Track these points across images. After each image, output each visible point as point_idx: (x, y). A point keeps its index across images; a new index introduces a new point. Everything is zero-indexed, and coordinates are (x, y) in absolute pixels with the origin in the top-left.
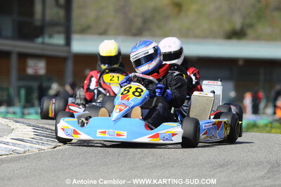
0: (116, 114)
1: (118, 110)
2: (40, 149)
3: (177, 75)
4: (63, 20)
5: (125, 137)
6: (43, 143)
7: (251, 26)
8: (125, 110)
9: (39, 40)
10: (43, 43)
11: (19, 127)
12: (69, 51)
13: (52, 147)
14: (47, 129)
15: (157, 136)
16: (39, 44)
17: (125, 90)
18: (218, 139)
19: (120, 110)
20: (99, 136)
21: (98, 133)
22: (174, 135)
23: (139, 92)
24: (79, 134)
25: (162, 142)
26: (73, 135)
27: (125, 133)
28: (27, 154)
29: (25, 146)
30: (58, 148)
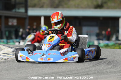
4: (24, 2)
9: (14, 10)
10: (16, 12)
11: (5, 48)
28: (9, 59)
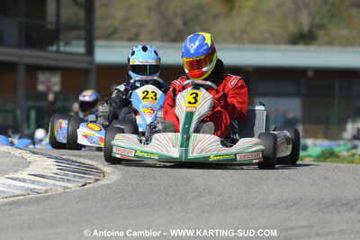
2: (65, 188)
4: (83, 23)
6: (69, 180)
7: (322, 27)
9: (54, 48)
10: (58, 52)
11: (38, 159)
12: (92, 62)
13: (81, 184)
14: (73, 161)
16: (53, 52)
28: (50, 193)
29: (46, 184)
30: (88, 186)
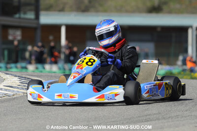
0: (70, 80)
1: (72, 77)
3: (130, 48)
5: (77, 99)
8: (78, 77)
15: (102, 97)
17: (81, 61)
18: (160, 97)
19: (74, 77)
20: (57, 98)
21: (56, 96)
22: (116, 95)
23: (92, 62)
24: (42, 98)
25: (107, 101)
26: (38, 99)
27: (76, 95)
